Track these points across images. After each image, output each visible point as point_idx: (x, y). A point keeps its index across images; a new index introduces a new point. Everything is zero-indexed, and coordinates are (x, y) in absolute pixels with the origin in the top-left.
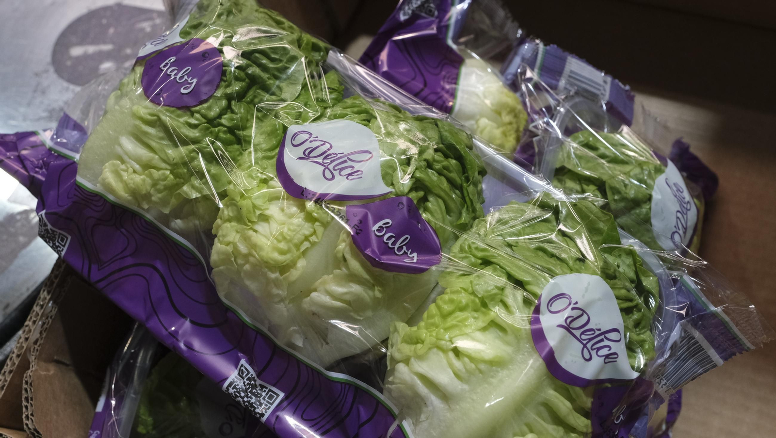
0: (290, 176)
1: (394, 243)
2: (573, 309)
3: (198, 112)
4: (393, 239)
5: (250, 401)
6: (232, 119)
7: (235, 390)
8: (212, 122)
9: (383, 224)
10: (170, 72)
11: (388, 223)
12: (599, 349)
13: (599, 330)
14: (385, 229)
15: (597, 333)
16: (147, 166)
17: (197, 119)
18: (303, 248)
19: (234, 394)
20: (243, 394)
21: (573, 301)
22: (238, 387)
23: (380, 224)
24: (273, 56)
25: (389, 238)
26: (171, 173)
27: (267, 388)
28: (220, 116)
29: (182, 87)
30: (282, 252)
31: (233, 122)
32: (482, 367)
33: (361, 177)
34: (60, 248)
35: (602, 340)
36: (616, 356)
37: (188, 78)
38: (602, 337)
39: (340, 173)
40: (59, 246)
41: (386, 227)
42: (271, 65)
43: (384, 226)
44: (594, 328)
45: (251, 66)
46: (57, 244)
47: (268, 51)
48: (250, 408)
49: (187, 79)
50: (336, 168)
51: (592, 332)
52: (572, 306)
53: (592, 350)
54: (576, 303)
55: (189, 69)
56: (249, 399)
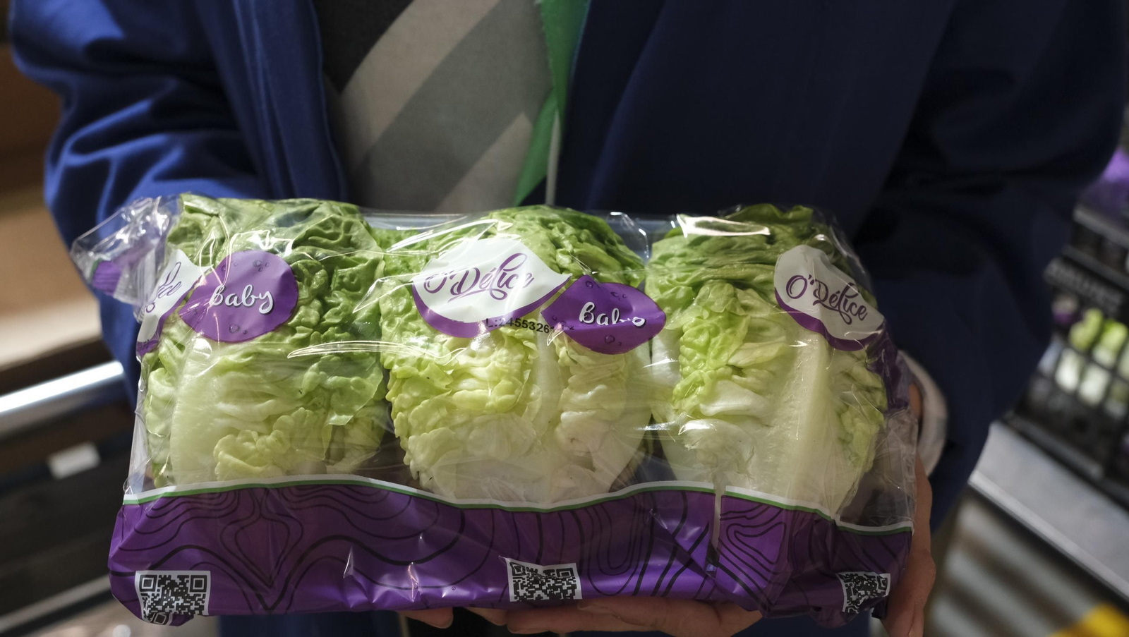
0: (455, 321)
1: (610, 321)
2: (812, 283)
3: (299, 323)
4: (607, 319)
5: (549, 585)
6: (337, 314)
7: (525, 588)
8: (320, 327)
9: (587, 310)
10: (230, 301)
11: (591, 306)
12: (850, 308)
13: (838, 292)
14: (592, 314)
15: (839, 295)
16: (270, 420)
17: (302, 332)
18: (527, 376)
19: (527, 593)
20: (537, 586)
21: (807, 277)
22: (526, 584)
23: (584, 311)
24: (327, 232)
25: (602, 320)
26: (306, 409)
27: (553, 571)
28: (321, 319)
29: (259, 307)
30: (511, 391)
31: (341, 315)
32: (773, 368)
33: (533, 279)
34: (200, 595)
35: (846, 301)
36: (863, 309)
37: (257, 295)
38: (844, 298)
39: (507, 286)
40: (195, 596)
41: (591, 312)
42: (333, 242)
43: (589, 311)
44: (834, 293)
45: (316, 250)
46: (192, 594)
47: (320, 229)
48: (555, 592)
49: (257, 297)
50: (501, 284)
51: (835, 298)
52: (809, 281)
53: (847, 311)
54: (810, 277)
55: (249, 287)
56: (547, 584)
